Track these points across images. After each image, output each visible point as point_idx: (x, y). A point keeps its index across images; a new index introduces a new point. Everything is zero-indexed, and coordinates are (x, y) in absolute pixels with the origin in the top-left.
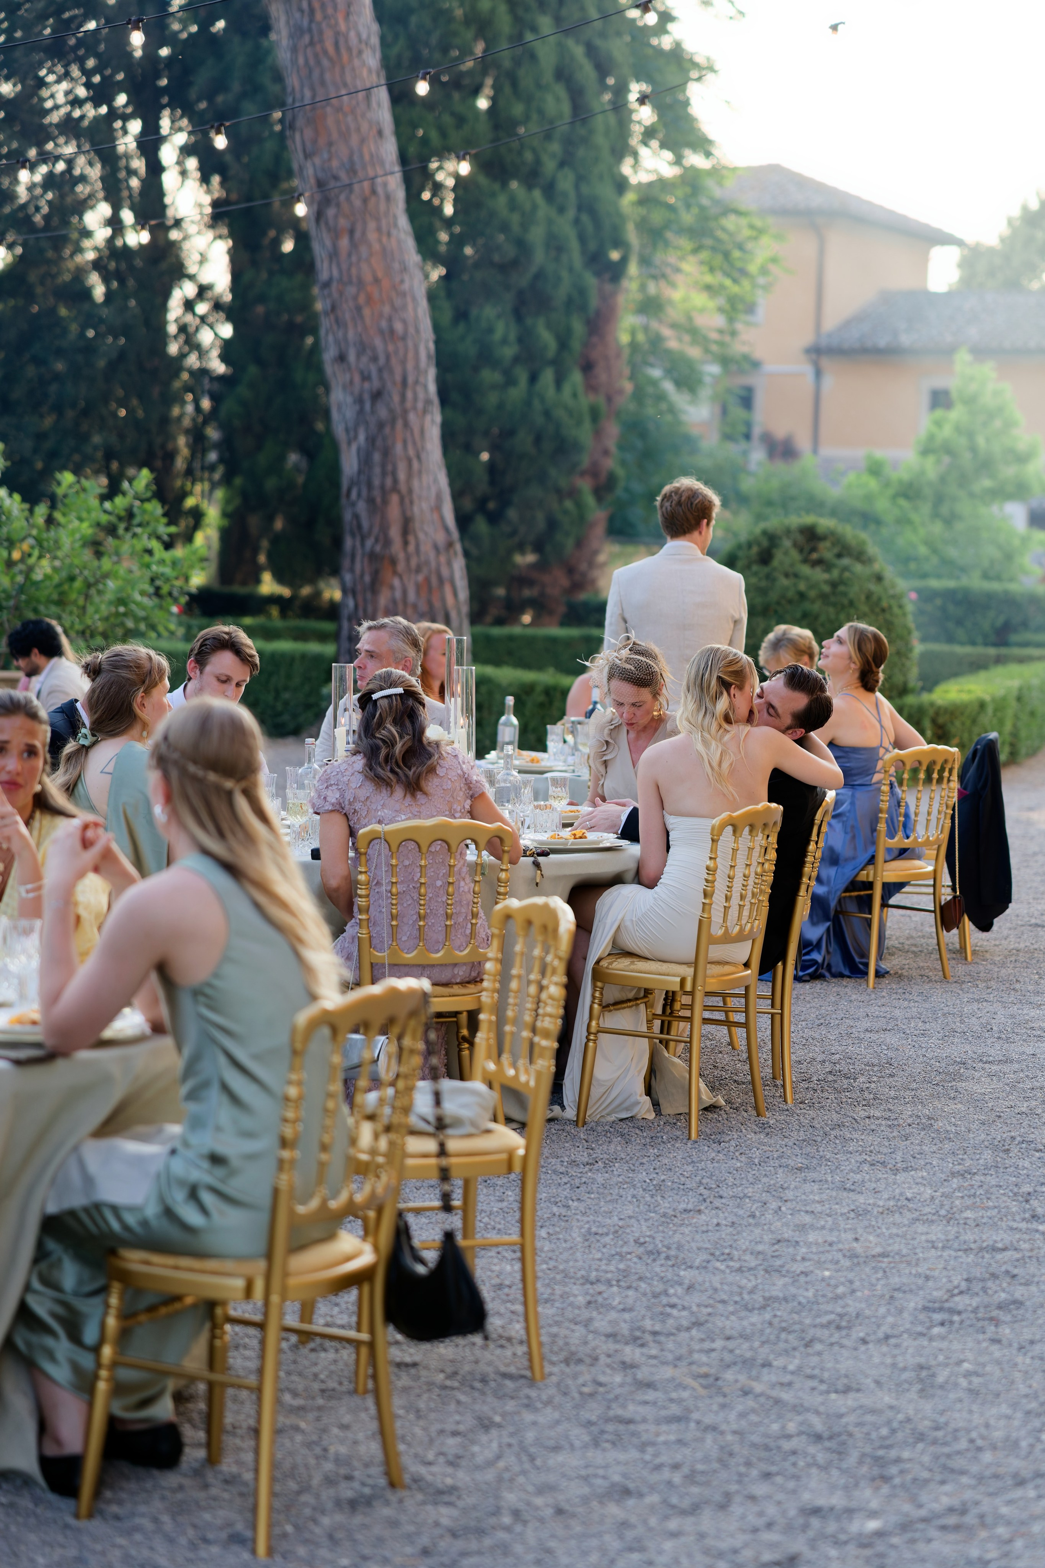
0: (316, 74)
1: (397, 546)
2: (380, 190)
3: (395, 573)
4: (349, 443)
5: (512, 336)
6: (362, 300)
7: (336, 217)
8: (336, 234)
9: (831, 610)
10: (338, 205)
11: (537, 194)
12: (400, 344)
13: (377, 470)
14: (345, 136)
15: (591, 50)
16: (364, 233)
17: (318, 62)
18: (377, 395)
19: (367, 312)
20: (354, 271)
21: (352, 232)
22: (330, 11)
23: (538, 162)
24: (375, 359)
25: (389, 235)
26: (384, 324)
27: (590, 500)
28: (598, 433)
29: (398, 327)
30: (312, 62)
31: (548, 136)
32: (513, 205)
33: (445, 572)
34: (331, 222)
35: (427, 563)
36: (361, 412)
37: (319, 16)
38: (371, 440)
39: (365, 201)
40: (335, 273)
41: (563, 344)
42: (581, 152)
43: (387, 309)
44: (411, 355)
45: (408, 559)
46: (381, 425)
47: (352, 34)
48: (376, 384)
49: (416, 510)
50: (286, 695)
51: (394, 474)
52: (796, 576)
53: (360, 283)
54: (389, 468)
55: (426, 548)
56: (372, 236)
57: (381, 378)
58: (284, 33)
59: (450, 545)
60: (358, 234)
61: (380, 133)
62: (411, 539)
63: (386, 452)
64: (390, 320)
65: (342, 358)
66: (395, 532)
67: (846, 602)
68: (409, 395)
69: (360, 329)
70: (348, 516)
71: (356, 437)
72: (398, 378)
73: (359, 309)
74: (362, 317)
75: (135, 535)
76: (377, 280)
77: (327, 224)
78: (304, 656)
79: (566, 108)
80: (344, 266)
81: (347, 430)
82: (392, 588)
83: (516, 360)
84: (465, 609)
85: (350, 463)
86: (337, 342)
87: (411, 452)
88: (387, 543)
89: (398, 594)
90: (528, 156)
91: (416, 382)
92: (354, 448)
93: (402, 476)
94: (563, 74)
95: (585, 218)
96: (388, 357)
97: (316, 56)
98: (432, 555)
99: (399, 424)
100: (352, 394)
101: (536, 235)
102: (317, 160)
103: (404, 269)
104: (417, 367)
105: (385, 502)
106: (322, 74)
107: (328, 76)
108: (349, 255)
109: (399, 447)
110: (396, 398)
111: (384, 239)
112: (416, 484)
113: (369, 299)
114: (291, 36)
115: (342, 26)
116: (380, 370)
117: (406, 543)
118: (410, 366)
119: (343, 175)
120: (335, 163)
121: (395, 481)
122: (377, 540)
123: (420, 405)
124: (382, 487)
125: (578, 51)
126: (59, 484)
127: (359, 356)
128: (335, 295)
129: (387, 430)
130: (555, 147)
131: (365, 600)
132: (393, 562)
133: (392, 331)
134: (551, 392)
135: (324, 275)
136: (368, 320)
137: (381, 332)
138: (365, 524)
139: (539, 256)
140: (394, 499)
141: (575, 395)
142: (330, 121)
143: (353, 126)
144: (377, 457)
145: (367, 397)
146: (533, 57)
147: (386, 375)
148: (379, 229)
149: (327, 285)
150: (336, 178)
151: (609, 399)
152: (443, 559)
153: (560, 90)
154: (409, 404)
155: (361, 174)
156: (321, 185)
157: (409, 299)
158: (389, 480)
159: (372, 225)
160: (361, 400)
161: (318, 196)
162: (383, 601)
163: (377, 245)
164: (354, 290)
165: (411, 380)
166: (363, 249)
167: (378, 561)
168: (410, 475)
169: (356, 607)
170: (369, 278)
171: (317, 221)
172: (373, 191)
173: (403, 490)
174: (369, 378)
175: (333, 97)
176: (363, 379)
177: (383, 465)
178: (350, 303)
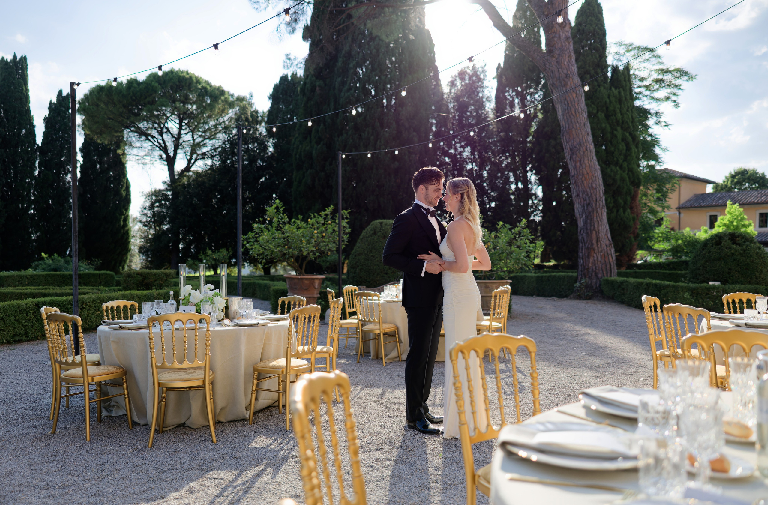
0: (569, 120)
1: (595, 245)
2: (588, 149)
3: (594, 253)
4: (580, 218)
5: (612, 201)
6: (583, 179)
7: (576, 158)
8: (576, 162)
9: (744, 258)
10: (576, 154)
11: (618, 168)
12: (595, 191)
13: (589, 225)
14: (578, 136)
15: (631, 134)
16: (584, 161)
18: (588, 205)
19: (585, 182)
20: (581, 171)
21: (580, 161)
22: (573, 103)
23: (618, 160)
24: (588, 195)
25: (591, 161)
26: (590, 185)
27: (633, 239)
28: (635, 224)
29: (594, 185)
30: (568, 117)
31: (620, 154)
32: (612, 170)
33: (609, 252)
34: (574, 159)
35: (604, 250)
36: (584, 209)
37: (570, 105)
38: (587, 217)
39: (584, 152)
40: (576, 173)
41: (625, 203)
42: (629, 158)
43: (591, 181)
44: (598, 193)
45: (598, 249)
46: (590, 213)
47: (580, 108)
48: (588, 201)
49: (600, 235)
50: (563, 287)
51: (594, 225)
52: (730, 248)
53: (583, 175)
54: (592, 224)
55: (604, 246)
56: (586, 162)
58: (560, 111)
59: (610, 245)
60: (582, 161)
61: (588, 134)
62: (599, 243)
63: (592, 220)
64: (592, 184)
65: (578, 195)
66: (594, 241)
67: (749, 255)
68: (598, 204)
69: (583, 187)
70: (580, 238)
71: (582, 216)
72: (594, 199)
73: (583, 181)
75: (521, 239)
76: (588, 173)
78: (568, 276)
79: (625, 148)
80: (578, 171)
81: (580, 215)
82: (594, 257)
83: (613, 207)
84: (615, 262)
85: (580, 223)
86: (577, 191)
87: (599, 219)
88: (592, 244)
89: (596, 259)
90: (615, 159)
91: (600, 200)
92: (582, 219)
93: (596, 226)
94: (624, 139)
95: (630, 173)
96: (591, 194)
97: (570, 116)
98: (605, 247)
99: (595, 212)
100: (581, 205)
101: (618, 177)
102: (570, 143)
103: (596, 170)
104: (600, 196)
105: (591, 233)
106: (571, 120)
107: (573, 120)
108: (580, 167)
109: (595, 218)
110: (594, 205)
112: (600, 228)
113: (586, 179)
114: (562, 112)
115: (577, 107)
116: (589, 198)
117: (598, 244)
118: (598, 196)
120: (575, 143)
121: (594, 227)
122: (589, 244)
123: (601, 206)
124: (590, 229)
125: (628, 134)
127: (583, 194)
128: (576, 177)
129: (592, 213)
130: (622, 157)
131: (585, 261)
132: (594, 250)
133: (592, 187)
134: (622, 214)
135: (573, 174)
136: (585, 185)
137: (589, 187)
138: (586, 240)
139: (619, 182)
140: (594, 232)
141: (628, 214)
142: (574, 132)
143: (580, 133)
144: (589, 221)
145: (585, 205)
146: (616, 136)
147: (591, 199)
148: (588, 160)
149: (573, 176)
150: (576, 147)
151: (637, 215)
152: (608, 249)
153: (623, 144)
154: (598, 206)
155: (583, 145)
156: (571, 150)
157: (597, 178)
158: (592, 228)
159: (586, 159)
160: (584, 206)
161: (570, 153)
162: (591, 261)
163: (587, 164)
164: (581, 177)
165: (598, 200)
166: (584, 166)
167: (590, 250)
168: (598, 226)
169: (583, 262)
170: (586, 173)
171: (570, 159)
172: (587, 150)
173: (597, 230)
174: (586, 200)
175: (575, 126)
176: (584, 201)
177: (591, 223)
178: (580, 180)
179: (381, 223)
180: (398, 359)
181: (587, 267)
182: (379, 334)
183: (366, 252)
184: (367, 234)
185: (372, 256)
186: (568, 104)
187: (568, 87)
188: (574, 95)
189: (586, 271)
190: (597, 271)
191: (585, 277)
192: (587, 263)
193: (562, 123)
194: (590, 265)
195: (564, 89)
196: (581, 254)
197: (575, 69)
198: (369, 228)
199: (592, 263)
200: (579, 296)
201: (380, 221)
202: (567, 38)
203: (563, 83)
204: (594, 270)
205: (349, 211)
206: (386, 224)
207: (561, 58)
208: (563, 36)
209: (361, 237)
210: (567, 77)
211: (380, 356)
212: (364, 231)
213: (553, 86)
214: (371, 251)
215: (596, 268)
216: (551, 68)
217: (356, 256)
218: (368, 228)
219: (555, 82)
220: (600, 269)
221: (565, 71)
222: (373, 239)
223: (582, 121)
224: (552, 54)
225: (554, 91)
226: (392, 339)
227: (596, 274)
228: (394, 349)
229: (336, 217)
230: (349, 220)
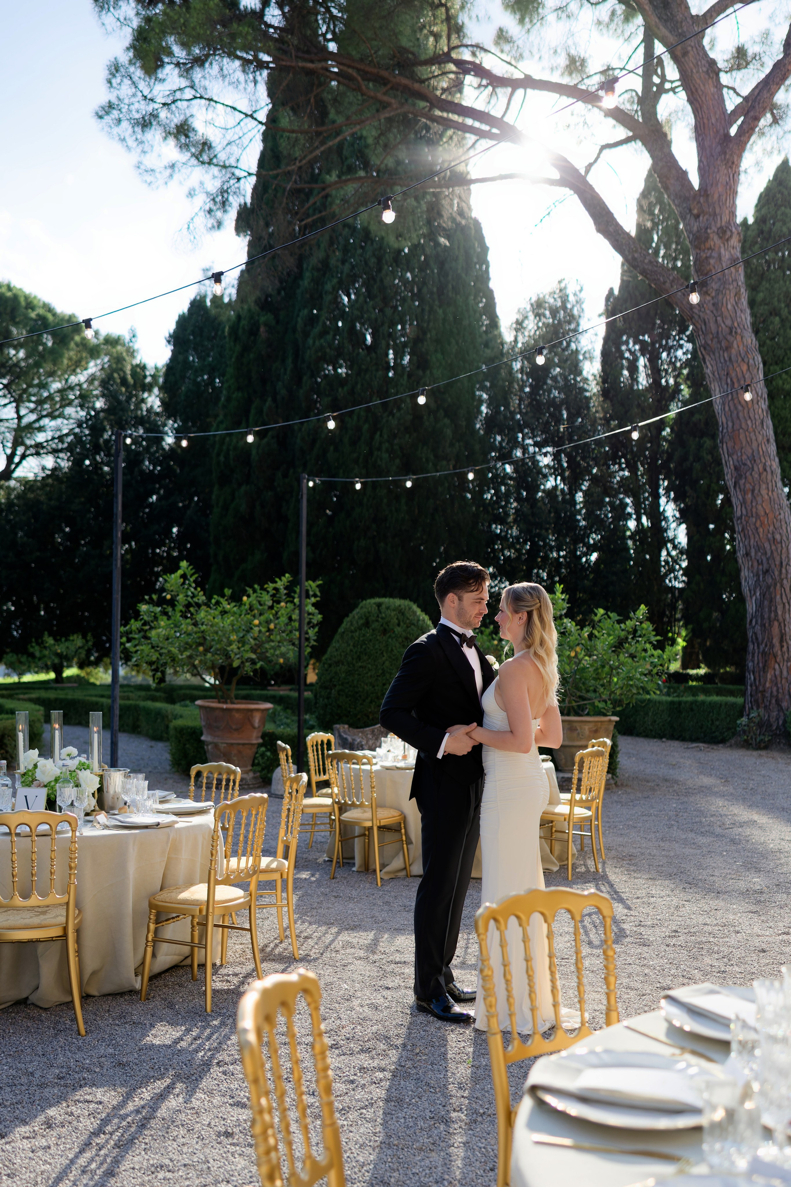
0: (735, 415)
1: (777, 648)
2: (768, 469)
3: (776, 661)
4: (751, 596)
6: (759, 523)
7: (744, 484)
8: (744, 492)
10: (746, 478)
12: (779, 545)
13: (767, 610)
14: (749, 443)
16: (759, 491)
17: (736, 408)
18: (766, 572)
19: (761, 530)
20: (754, 510)
21: (753, 491)
24: (766, 553)
25: (773, 491)
26: (770, 536)
29: (778, 537)
30: (732, 408)
34: (742, 487)
36: (759, 579)
38: (763, 595)
39: (760, 475)
40: (744, 512)
43: (771, 528)
44: (784, 550)
45: (783, 654)
46: (769, 587)
48: (766, 566)
49: (787, 629)
50: (717, 723)
51: (776, 611)
53: (758, 516)
54: (773, 608)
56: (764, 492)
57: (768, 563)
58: (719, 396)
60: (756, 491)
61: (768, 441)
62: (785, 644)
63: (772, 600)
64: (773, 533)
65: (747, 554)
66: (776, 641)
68: (784, 571)
69: (757, 539)
70: (750, 634)
71: (755, 593)
72: (778, 563)
73: (757, 529)
74: (758, 534)
75: (638, 641)
76: (766, 514)
77: (740, 488)
80: (749, 508)
81: (750, 590)
82: (775, 669)
85: (751, 607)
86: (745, 547)
87: (785, 600)
88: (772, 646)
89: (777, 673)
91: (788, 564)
92: (754, 598)
93: (780, 613)
96: (772, 552)
97: (735, 405)
99: (779, 586)
100: (752, 572)
102: (735, 457)
103: (781, 508)
104: (787, 557)
105: (771, 626)
106: (738, 414)
107: (741, 415)
108: (752, 502)
109: (778, 597)
110: (776, 573)
111: (770, 493)
112: (787, 616)
113: (762, 524)
114: (722, 397)
116: (768, 559)
117: (782, 647)
118: (783, 557)
119: (749, 463)
120: (745, 458)
121: (777, 615)
122: (766, 645)
123: (789, 576)
124: (769, 618)
126: (596, 615)
127: (756, 553)
128: (744, 523)
129: (772, 589)
131: (759, 676)
132: (775, 656)
133: (774, 539)
135: (739, 513)
136: (761, 536)
137: (769, 540)
138: (760, 637)
140: (776, 624)
142: (742, 436)
143: (754, 438)
144: (766, 603)
145: (761, 573)
147: (771, 562)
148: (768, 489)
149: (740, 518)
150: (745, 464)
154: (783, 576)
155: (758, 461)
156: (736, 468)
157: (783, 523)
158: (773, 615)
159: (764, 486)
160: (758, 575)
161: (735, 475)
162: (769, 676)
163: (766, 497)
164: (754, 520)
165: (784, 564)
166: (759, 499)
167: (767, 656)
168: (784, 612)
169: (755, 679)
170: (763, 513)
171: (735, 487)
172: (765, 470)
173: (781, 619)
174: (762, 563)
175: (744, 426)
176: (759, 564)
177: (770, 607)
178: (753, 527)
179: (379, 605)
180: (403, 873)
181: (761, 688)
182: (370, 829)
183: (350, 659)
184: (352, 625)
186: (733, 383)
187: (734, 352)
188: (745, 368)
189: (760, 695)
190: (780, 696)
191: (758, 707)
192: (762, 680)
193: (722, 419)
194: (768, 685)
195: (726, 355)
196: (750, 664)
197: (746, 318)
198: (356, 613)
199: (771, 681)
200: (746, 741)
201: (379, 600)
202: (734, 262)
203: (724, 344)
204: (775, 693)
205: (320, 582)
207: (720, 297)
208: (726, 255)
209: (341, 630)
210: (731, 333)
211: (371, 867)
212: (347, 620)
213: (705, 349)
214: (359, 658)
215: (778, 691)
216: (701, 314)
218: (354, 612)
219: (710, 342)
220: (786, 692)
221: (729, 322)
222: (365, 636)
223: (757, 417)
224: (705, 289)
225: (707, 358)
226: (396, 836)
227: (778, 702)
228: (397, 854)
229: (295, 592)
230: (318, 599)
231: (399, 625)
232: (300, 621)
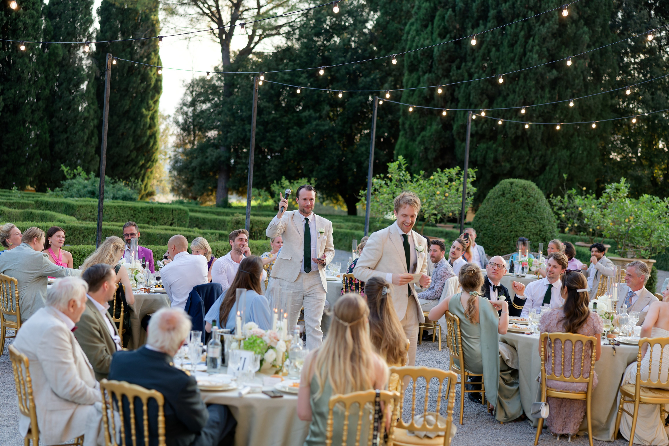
179: (511, 184)
183: (491, 215)
184: (494, 195)
185: (498, 220)
201: (512, 180)
205: (477, 170)
206: (517, 186)
209: (487, 197)
212: (492, 191)
214: (497, 215)
217: (480, 218)
218: (496, 187)
222: (501, 202)
229: (461, 174)
230: (475, 179)
231: (523, 196)
232: (464, 191)
